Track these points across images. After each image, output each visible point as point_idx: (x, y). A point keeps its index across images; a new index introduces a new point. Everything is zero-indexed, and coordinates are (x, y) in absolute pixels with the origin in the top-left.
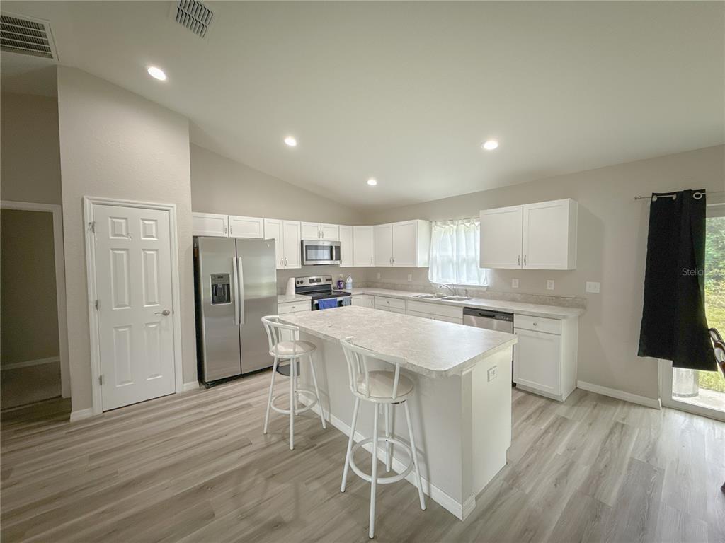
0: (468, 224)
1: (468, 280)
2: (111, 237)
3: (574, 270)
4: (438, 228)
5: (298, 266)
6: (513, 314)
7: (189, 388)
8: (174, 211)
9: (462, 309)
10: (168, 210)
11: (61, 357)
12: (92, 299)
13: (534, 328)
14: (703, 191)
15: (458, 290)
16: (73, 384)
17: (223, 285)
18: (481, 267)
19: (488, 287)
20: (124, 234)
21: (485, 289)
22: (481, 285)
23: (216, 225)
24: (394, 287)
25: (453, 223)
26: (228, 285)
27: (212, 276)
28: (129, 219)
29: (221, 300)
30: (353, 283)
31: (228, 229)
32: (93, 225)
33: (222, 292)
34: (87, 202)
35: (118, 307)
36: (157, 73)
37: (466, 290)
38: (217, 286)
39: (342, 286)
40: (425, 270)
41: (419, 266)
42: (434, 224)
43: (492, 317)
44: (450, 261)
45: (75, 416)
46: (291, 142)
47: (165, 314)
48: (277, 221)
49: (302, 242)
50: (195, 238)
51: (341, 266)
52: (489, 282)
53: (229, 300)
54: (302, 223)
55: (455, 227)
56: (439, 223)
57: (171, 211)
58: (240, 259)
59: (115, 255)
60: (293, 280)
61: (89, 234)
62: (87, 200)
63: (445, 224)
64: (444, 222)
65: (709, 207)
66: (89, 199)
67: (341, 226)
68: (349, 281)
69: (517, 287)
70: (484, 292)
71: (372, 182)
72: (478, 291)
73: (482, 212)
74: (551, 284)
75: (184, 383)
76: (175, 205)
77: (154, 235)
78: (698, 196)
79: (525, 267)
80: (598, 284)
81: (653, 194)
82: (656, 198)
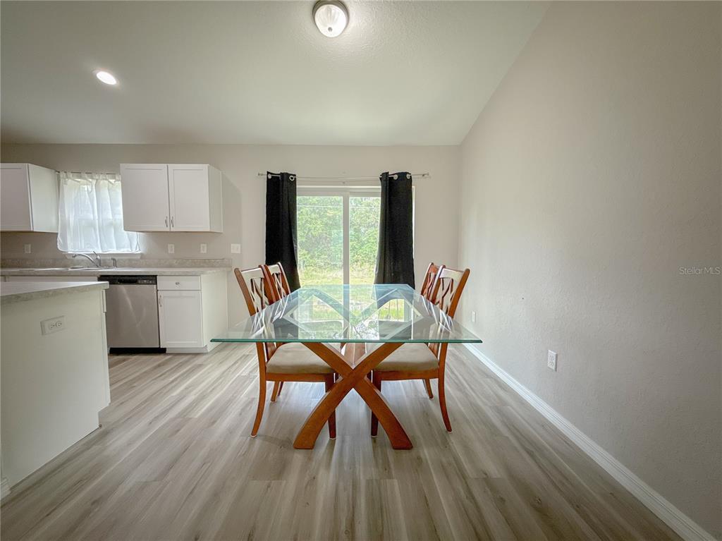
0: (112, 181)
1: (117, 248)
3: (221, 233)
4: (69, 181)
6: (156, 276)
13: (177, 287)
14: (295, 175)
15: (104, 260)
18: (126, 230)
19: (141, 254)
21: (139, 257)
22: (134, 251)
25: (92, 178)
37: (114, 260)
40: (53, 236)
41: (36, 230)
42: (62, 175)
43: (134, 282)
44: (91, 225)
52: (142, 248)
55: (94, 182)
56: (71, 175)
63: (80, 177)
64: (79, 173)
65: (299, 188)
69: (173, 252)
70: (137, 260)
72: (130, 260)
73: (123, 166)
74: (203, 247)
78: (292, 178)
79: (173, 230)
80: (239, 245)
81: (268, 173)
82: (270, 177)
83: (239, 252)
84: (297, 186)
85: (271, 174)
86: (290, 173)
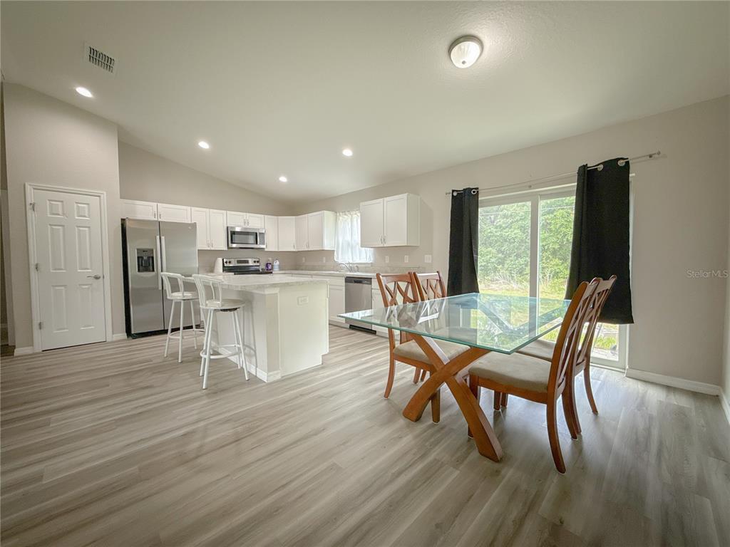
2: (49, 216)
3: (418, 247)
4: (341, 218)
5: (226, 248)
6: (372, 278)
7: (119, 338)
8: (104, 197)
9: (344, 279)
10: (99, 196)
11: (8, 323)
12: (33, 262)
14: (477, 189)
16: (18, 337)
17: (149, 258)
18: (362, 247)
19: (371, 263)
20: (60, 213)
21: (370, 265)
22: (368, 262)
23: (145, 210)
24: (313, 269)
26: (153, 258)
27: (138, 250)
28: (65, 203)
29: (146, 269)
30: (279, 265)
31: (157, 214)
32: (33, 205)
33: (147, 263)
34: (28, 188)
35: (55, 270)
36: (84, 92)
37: (357, 267)
38: (142, 258)
39: (270, 267)
40: (332, 252)
41: (326, 249)
42: (338, 214)
43: (360, 282)
45: (17, 352)
46: (204, 145)
47: (97, 278)
48: (204, 209)
49: (227, 228)
50: (123, 220)
51: (266, 250)
52: (372, 259)
53: (153, 270)
54: (228, 212)
56: (341, 214)
57: (102, 196)
58: (163, 238)
59: (52, 229)
60: (220, 260)
61: (30, 212)
62: (29, 186)
63: (345, 215)
64: (345, 212)
65: (481, 200)
66: (30, 185)
67: (266, 216)
68: (277, 263)
71: (283, 179)
72: (366, 267)
73: (362, 204)
74: (406, 258)
75: (113, 334)
76: (105, 193)
77: (86, 215)
78: (474, 192)
79: (385, 245)
80: (430, 256)
81: (453, 191)
82: (455, 194)
83: (430, 262)
84: (480, 199)
85: (457, 191)
86: (471, 187)
